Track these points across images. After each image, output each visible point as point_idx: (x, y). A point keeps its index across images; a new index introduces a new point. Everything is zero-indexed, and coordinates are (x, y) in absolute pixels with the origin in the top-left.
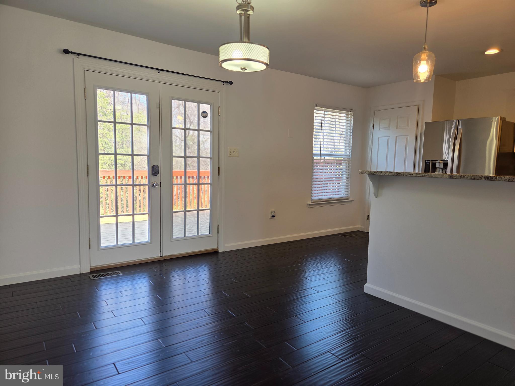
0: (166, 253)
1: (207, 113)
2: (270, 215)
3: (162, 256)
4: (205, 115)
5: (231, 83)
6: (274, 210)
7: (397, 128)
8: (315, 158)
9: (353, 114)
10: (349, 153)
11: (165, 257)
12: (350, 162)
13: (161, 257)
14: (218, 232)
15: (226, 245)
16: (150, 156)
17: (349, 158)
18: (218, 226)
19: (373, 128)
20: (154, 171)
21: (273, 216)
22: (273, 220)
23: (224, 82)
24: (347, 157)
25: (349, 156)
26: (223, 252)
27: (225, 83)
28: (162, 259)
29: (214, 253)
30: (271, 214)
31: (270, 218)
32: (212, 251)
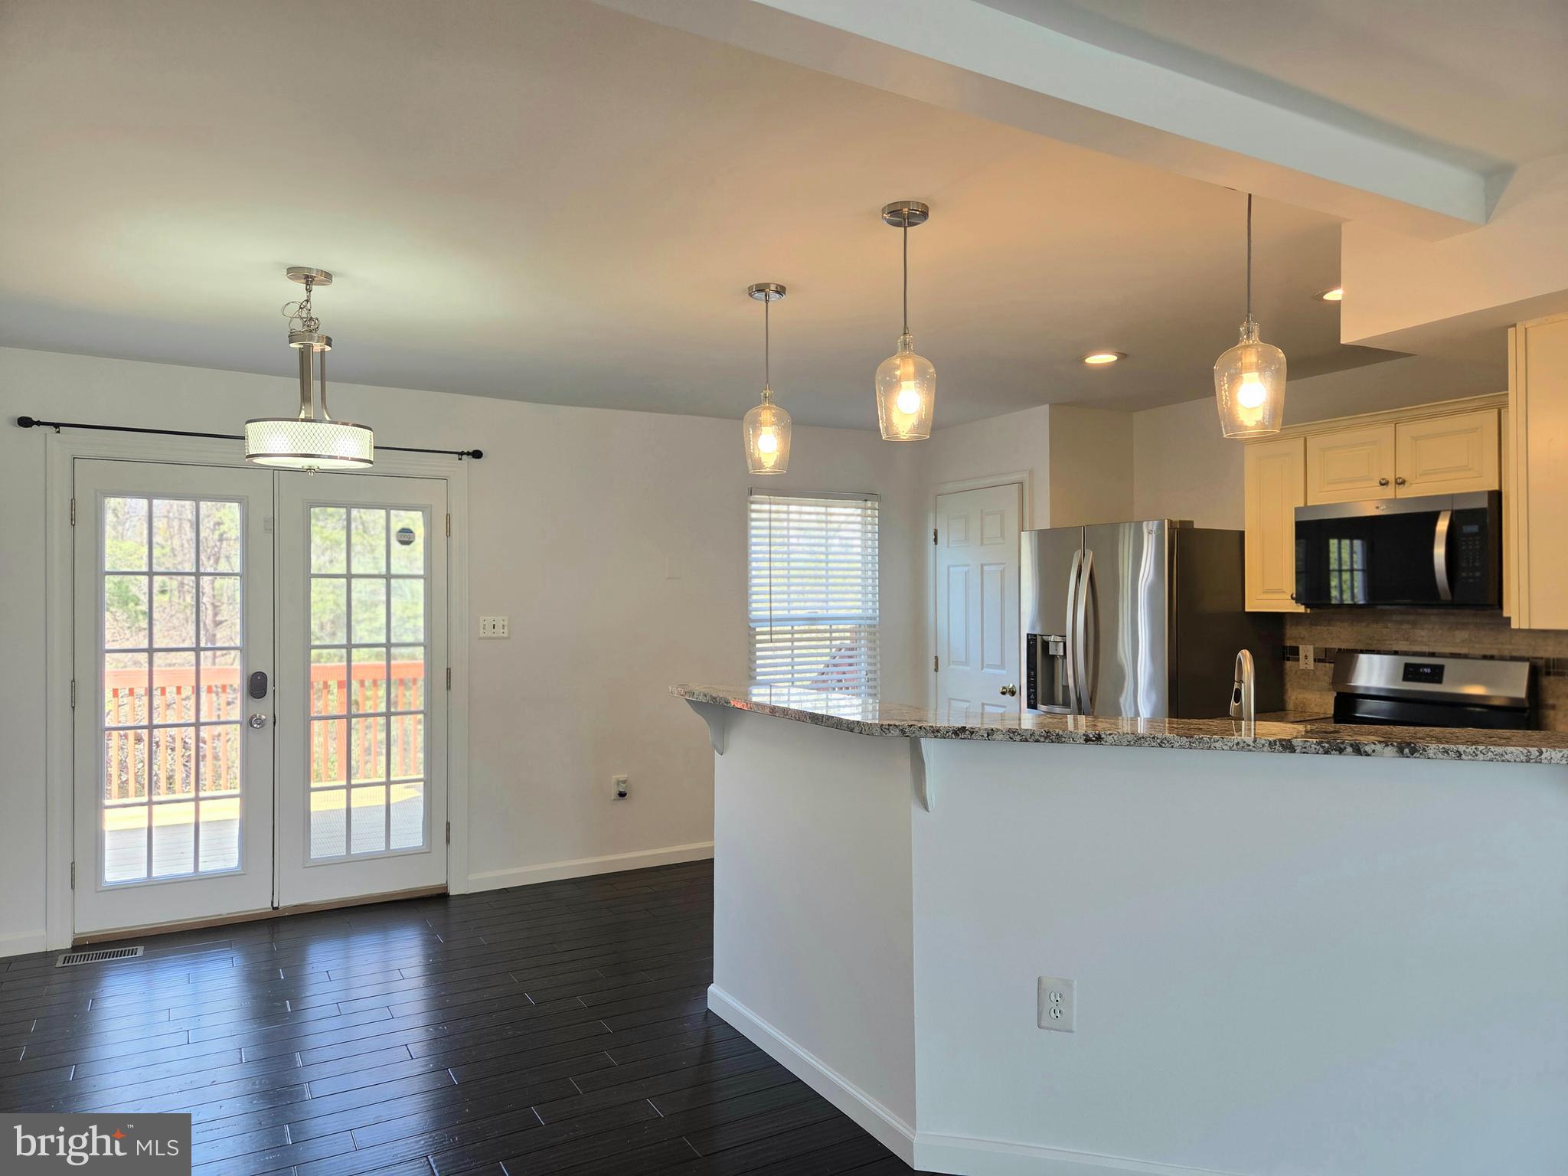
0: (291, 898)
1: (411, 532)
2: (614, 792)
3: (277, 908)
4: (406, 537)
5: (477, 454)
6: (622, 777)
7: (982, 544)
8: (758, 629)
9: (876, 505)
10: (874, 610)
11: (286, 908)
12: (878, 634)
13: (274, 908)
14: (448, 841)
15: (472, 877)
16: (245, 650)
17: (874, 626)
18: (448, 824)
19: (936, 540)
20: (257, 686)
21: (622, 795)
22: (622, 803)
23: (462, 454)
24: (869, 622)
25: (875, 619)
26: (462, 895)
27: (464, 457)
28: (276, 914)
29: (438, 898)
30: (616, 787)
31: (613, 798)
32: (429, 893)
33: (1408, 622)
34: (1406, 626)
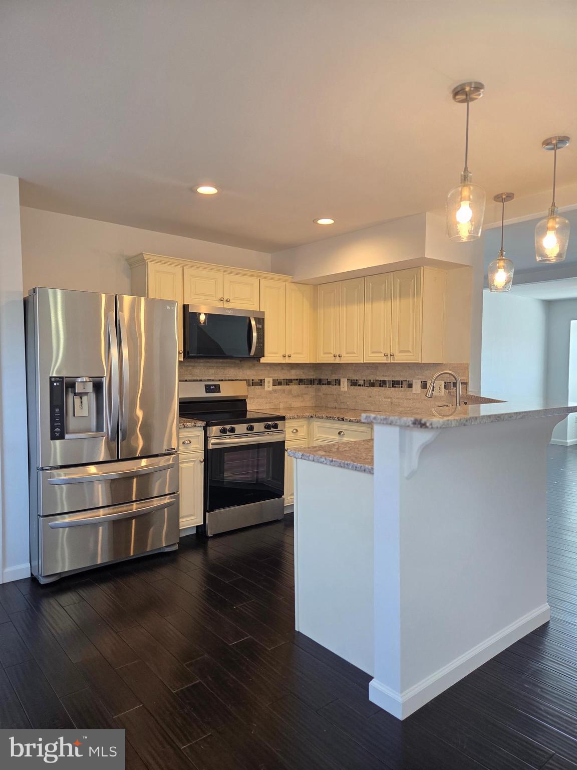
33: (191, 366)
34: (190, 368)
